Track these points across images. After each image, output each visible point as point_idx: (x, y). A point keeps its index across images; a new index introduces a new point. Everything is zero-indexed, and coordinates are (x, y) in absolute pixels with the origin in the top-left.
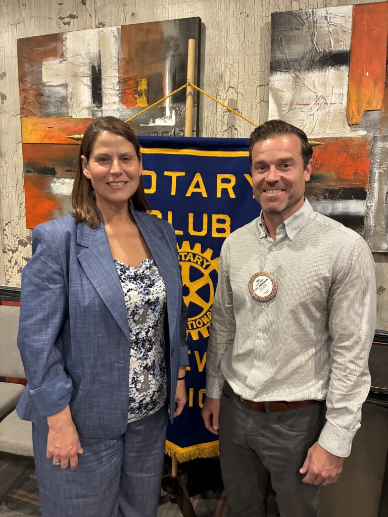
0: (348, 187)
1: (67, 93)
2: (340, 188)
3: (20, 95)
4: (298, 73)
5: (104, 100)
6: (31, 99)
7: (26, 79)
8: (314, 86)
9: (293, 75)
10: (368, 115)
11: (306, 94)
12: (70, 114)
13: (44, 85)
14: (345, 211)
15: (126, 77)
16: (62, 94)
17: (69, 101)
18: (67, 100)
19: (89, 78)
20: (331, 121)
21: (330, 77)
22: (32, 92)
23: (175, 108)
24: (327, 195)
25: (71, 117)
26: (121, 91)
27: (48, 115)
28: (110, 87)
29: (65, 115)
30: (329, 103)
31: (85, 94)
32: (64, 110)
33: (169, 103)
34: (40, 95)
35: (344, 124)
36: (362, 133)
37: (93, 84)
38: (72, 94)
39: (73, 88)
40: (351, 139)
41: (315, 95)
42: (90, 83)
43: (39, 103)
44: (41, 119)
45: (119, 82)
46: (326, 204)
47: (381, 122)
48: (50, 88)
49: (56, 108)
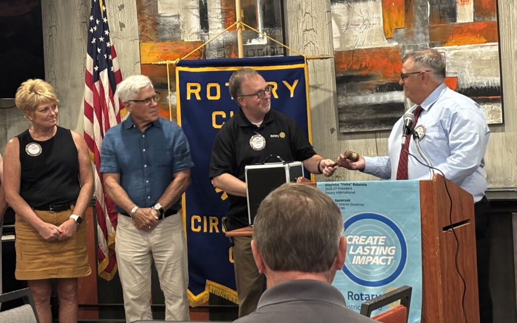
0: (391, 82)
1: (179, 22)
2: (386, 84)
3: (139, 24)
4: (349, 4)
5: (210, 27)
6: (149, 27)
7: (144, 11)
8: (361, 12)
9: (346, 5)
10: (397, 32)
11: (356, 18)
12: (182, 39)
13: (159, 16)
14: (391, 100)
15: (227, 8)
16: (175, 23)
17: (181, 28)
18: (179, 27)
19: (197, 10)
20: (374, 36)
21: (370, 6)
22: (149, 22)
23: (266, 31)
24: (378, 89)
25: (183, 41)
26: (223, 19)
27: (164, 40)
28: (214, 16)
29: (179, 39)
30: (372, 24)
31: (195, 23)
32: (177, 35)
33: (262, 27)
34: (156, 24)
35: (383, 38)
36: (395, 44)
37: (200, 15)
38: (184, 23)
39: (184, 18)
40: (389, 48)
41: (362, 18)
42: (198, 14)
43: (156, 30)
44: (157, 44)
45: (222, 12)
46: (378, 96)
47: (406, 37)
48: (165, 18)
49: (170, 34)
